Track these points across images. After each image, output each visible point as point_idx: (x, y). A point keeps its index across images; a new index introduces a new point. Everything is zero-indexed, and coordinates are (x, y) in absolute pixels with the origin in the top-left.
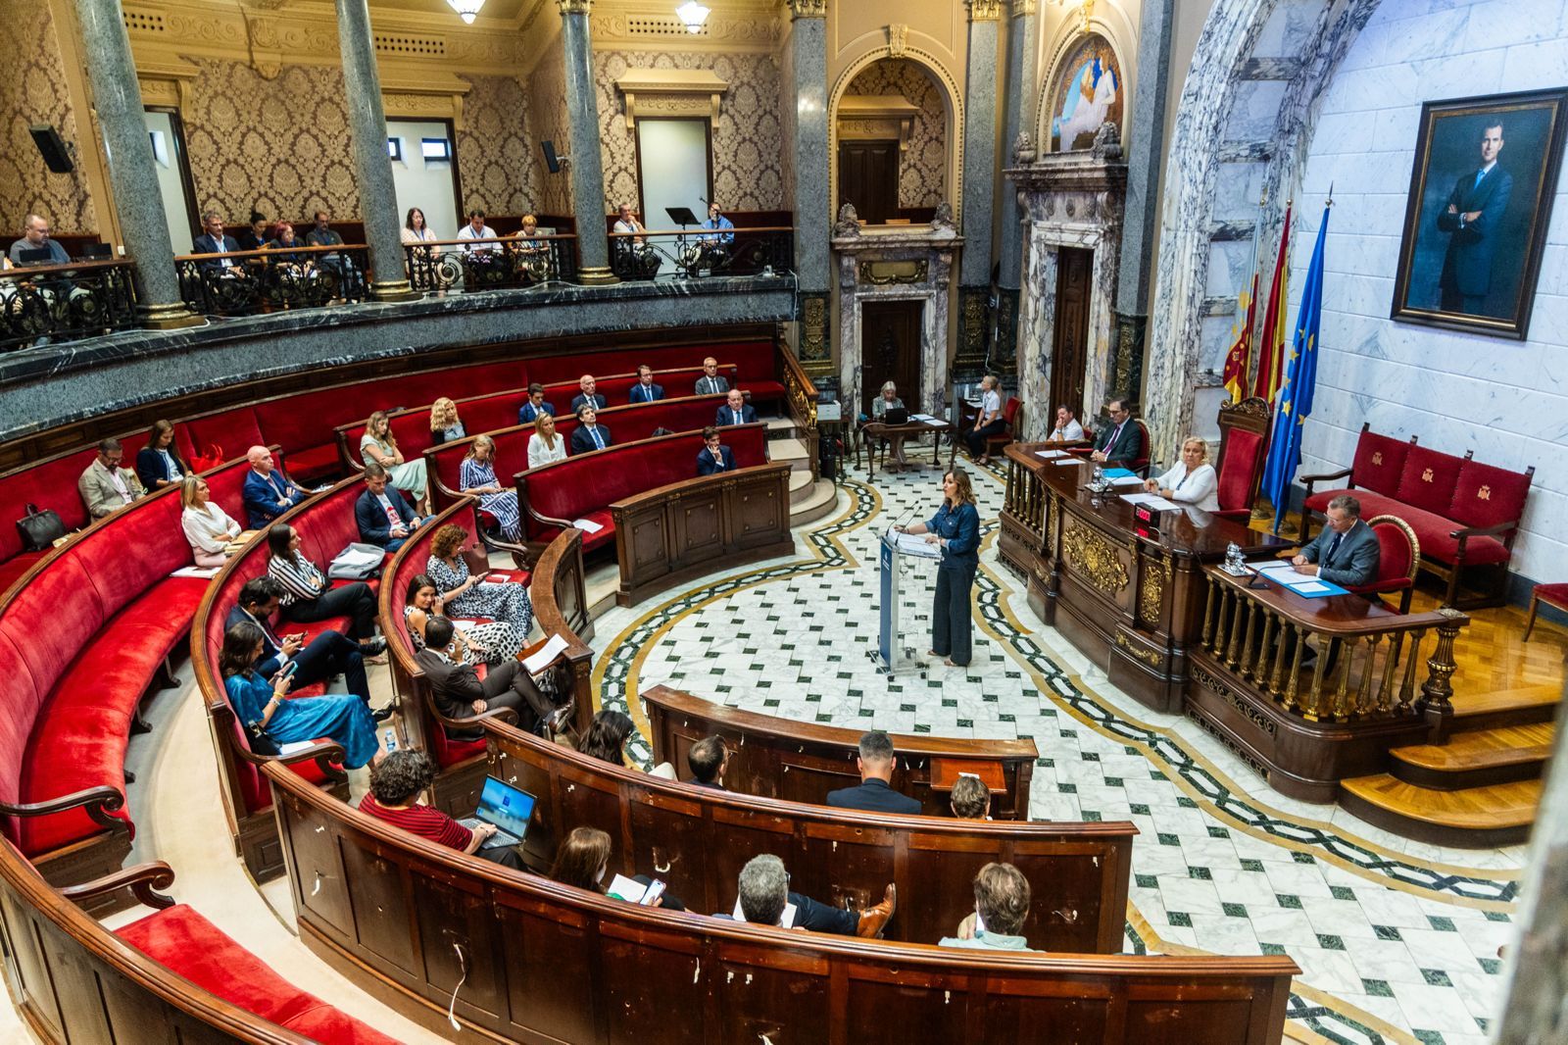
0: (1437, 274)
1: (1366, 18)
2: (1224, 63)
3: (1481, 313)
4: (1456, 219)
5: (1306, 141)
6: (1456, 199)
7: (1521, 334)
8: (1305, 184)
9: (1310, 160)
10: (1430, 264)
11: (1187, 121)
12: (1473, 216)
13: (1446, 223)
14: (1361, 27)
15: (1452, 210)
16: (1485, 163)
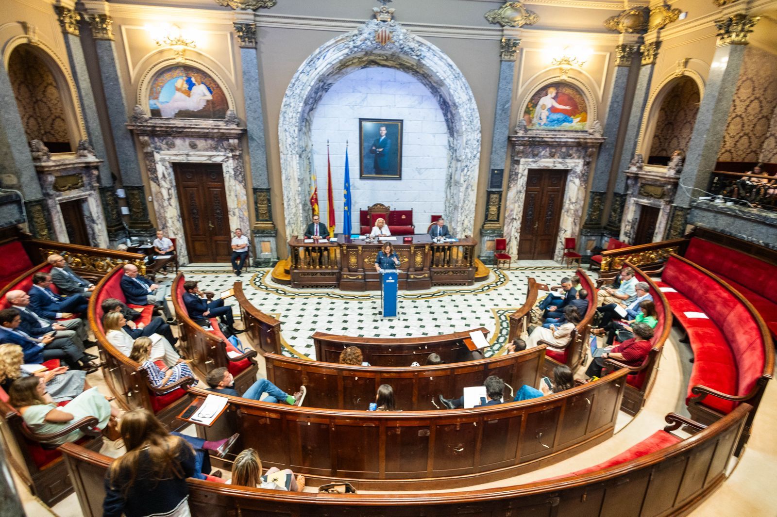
0: (372, 165)
1: (328, 89)
2: (301, 95)
3: (388, 174)
4: (376, 151)
5: (310, 125)
6: (374, 145)
7: (400, 178)
8: (312, 138)
9: (313, 131)
10: (370, 162)
11: (285, 115)
12: (381, 150)
13: (372, 151)
14: (326, 92)
15: (374, 148)
16: (382, 136)
